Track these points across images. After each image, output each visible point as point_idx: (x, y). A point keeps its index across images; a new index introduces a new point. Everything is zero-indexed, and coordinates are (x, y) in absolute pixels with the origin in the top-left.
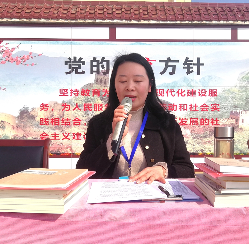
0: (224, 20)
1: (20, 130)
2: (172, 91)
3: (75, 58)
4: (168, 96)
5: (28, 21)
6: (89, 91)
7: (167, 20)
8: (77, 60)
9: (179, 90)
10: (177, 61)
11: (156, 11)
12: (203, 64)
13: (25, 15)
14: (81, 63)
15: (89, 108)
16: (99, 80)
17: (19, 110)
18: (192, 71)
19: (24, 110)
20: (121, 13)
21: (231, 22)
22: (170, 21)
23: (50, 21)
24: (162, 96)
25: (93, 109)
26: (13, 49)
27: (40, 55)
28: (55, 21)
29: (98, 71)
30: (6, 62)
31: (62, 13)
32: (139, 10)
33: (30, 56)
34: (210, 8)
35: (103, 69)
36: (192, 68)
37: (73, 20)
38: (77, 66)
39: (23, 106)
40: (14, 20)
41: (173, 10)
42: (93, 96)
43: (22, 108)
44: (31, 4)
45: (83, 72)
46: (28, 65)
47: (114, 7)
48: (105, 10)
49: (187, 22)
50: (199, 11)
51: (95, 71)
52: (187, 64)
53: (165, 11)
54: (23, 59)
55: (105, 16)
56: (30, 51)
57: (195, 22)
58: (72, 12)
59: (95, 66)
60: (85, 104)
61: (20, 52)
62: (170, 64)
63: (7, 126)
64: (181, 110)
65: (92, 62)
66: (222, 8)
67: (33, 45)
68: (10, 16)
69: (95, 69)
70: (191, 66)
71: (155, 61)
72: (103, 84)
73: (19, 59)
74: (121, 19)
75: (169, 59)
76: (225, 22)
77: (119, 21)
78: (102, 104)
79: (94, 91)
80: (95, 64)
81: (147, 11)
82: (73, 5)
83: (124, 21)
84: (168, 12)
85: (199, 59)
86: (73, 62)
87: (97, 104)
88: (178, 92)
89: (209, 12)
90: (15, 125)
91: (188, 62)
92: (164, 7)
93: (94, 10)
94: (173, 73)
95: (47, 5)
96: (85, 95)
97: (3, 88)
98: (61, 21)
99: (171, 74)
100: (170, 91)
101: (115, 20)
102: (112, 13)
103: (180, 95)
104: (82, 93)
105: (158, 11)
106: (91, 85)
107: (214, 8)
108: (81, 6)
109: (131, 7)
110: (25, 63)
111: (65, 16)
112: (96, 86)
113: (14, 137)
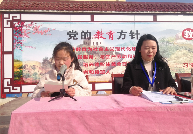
0: (150, 11)
1: (43, 70)
2: (124, 48)
3: (73, 31)
4: (122, 50)
5: (47, 11)
6: (80, 48)
7: (121, 11)
8: (74, 32)
9: (127, 47)
10: (126, 32)
11: (115, 6)
12: (140, 34)
13: (46, 8)
14: (76, 34)
15: (80, 57)
16: (86, 43)
17: (43, 59)
18: (134, 38)
19: (45, 59)
20: (97, 7)
21: (153, 12)
22: (122, 11)
23: (59, 11)
24: (119, 50)
25: (83, 58)
26: (39, 26)
27: (54, 29)
28: (62, 11)
29: (85, 38)
30: (36, 33)
31: (65, 7)
32: (106, 6)
33: (49, 30)
34: (142, 5)
35: (88, 37)
36: (134, 36)
37: (71, 11)
38: (74, 35)
39: (45, 57)
40: (40, 11)
41: (124, 6)
42: (83, 51)
43: (44, 58)
44: (48, 2)
45: (77, 39)
46: (47, 35)
47: (93, 4)
48: (88, 6)
49: (131, 12)
50: (136, 6)
51: (83, 38)
52: (131, 34)
53: (119, 6)
54: (45, 32)
55: (88, 9)
56: (48, 27)
57: (135, 12)
58: (71, 7)
59: (83, 35)
60: (78, 55)
61: (43, 28)
62: (122, 34)
63: (36, 68)
64: (129, 58)
65: (82, 33)
66: (148, 5)
67: (50, 24)
68: (37, 9)
69: (83, 37)
70: (133, 35)
71: (115, 32)
72: (88, 45)
73: (42, 32)
74: (97, 11)
75: (122, 31)
76: (150, 12)
77: (96, 12)
78: (87, 55)
79: (83, 48)
80: (83, 34)
81: (110, 6)
82: (71, 3)
83: (98, 12)
84: (121, 7)
85: (137, 31)
86: (72, 33)
87: (84, 55)
88: (127, 49)
89: (142, 7)
90: (40, 67)
91: (132, 33)
92: (118, 4)
93: (82, 5)
94: (124, 38)
95: (57, 3)
96: (78, 51)
97: (34, 47)
98: (65, 11)
99: (123, 39)
100: (123, 48)
101: (94, 11)
102: (92, 7)
103: (128, 50)
104: (76, 50)
105: (116, 6)
106: (81, 45)
107: (144, 5)
108: (75, 4)
109: (101, 4)
110: (46, 34)
111: (67, 9)
112: (84, 46)
113: (40, 74)
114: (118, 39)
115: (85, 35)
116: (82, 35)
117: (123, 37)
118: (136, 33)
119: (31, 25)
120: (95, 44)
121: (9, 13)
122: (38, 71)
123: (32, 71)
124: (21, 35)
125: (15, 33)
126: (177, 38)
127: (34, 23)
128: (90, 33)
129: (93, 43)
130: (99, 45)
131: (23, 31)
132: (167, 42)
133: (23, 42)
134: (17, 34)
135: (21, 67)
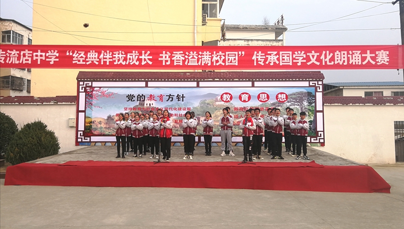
1: (107, 124)
2: (172, 108)
6: (136, 108)
8: (132, 95)
9: (175, 108)
10: (174, 96)
12: (185, 97)
14: (133, 97)
17: (107, 116)
18: (180, 100)
19: (109, 116)
21: (196, 80)
26: (106, 91)
27: (116, 93)
30: (103, 96)
33: (112, 94)
35: (142, 99)
36: (180, 98)
42: (138, 110)
45: (134, 101)
46: (111, 98)
51: (139, 100)
54: (110, 95)
56: (112, 92)
61: (108, 92)
62: (171, 97)
63: (102, 123)
64: (175, 116)
65: (138, 96)
67: (114, 89)
71: (165, 95)
72: (142, 105)
73: (108, 95)
75: (170, 95)
77: (149, 80)
79: (138, 108)
83: (152, 80)
86: (130, 96)
90: (105, 123)
91: (178, 96)
97: (101, 107)
99: (171, 101)
100: (170, 108)
103: (175, 110)
104: (133, 109)
106: (137, 106)
112: (140, 106)
113: (105, 128)
114: (167, 101)
115: (140, 98)
116: (138, 98)
117: (171, 99)
118: (181, 96)
119: (100, 90)
120: (148, 105)
121: (84, 81)
122: (103, 125)
123: (99, 126)
124: (92, 98)
125: (87, 96)
126: (217, 101)
127: (102, 88)
128: (144, 96)
129: (147, 104)
130: (152, 106)
131: (93, 95)
132: (208, 104)
133: (93, 103)
134: (89, 97)
135: (91, 122)
